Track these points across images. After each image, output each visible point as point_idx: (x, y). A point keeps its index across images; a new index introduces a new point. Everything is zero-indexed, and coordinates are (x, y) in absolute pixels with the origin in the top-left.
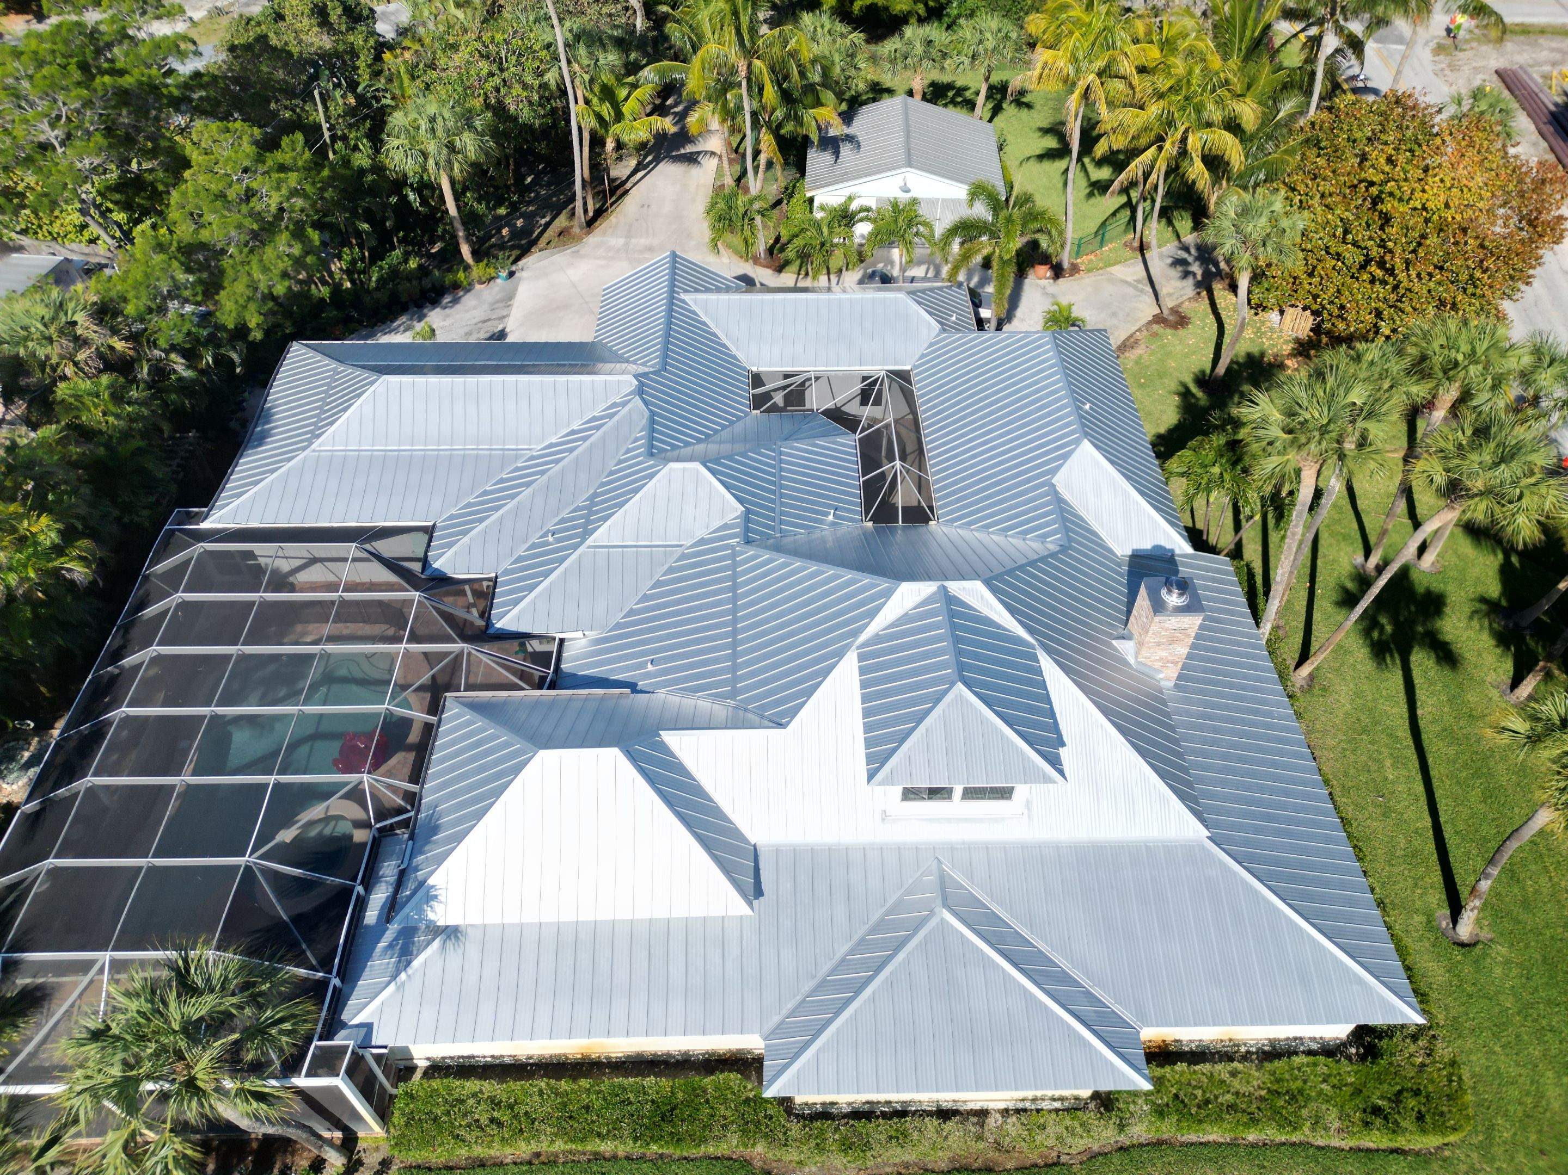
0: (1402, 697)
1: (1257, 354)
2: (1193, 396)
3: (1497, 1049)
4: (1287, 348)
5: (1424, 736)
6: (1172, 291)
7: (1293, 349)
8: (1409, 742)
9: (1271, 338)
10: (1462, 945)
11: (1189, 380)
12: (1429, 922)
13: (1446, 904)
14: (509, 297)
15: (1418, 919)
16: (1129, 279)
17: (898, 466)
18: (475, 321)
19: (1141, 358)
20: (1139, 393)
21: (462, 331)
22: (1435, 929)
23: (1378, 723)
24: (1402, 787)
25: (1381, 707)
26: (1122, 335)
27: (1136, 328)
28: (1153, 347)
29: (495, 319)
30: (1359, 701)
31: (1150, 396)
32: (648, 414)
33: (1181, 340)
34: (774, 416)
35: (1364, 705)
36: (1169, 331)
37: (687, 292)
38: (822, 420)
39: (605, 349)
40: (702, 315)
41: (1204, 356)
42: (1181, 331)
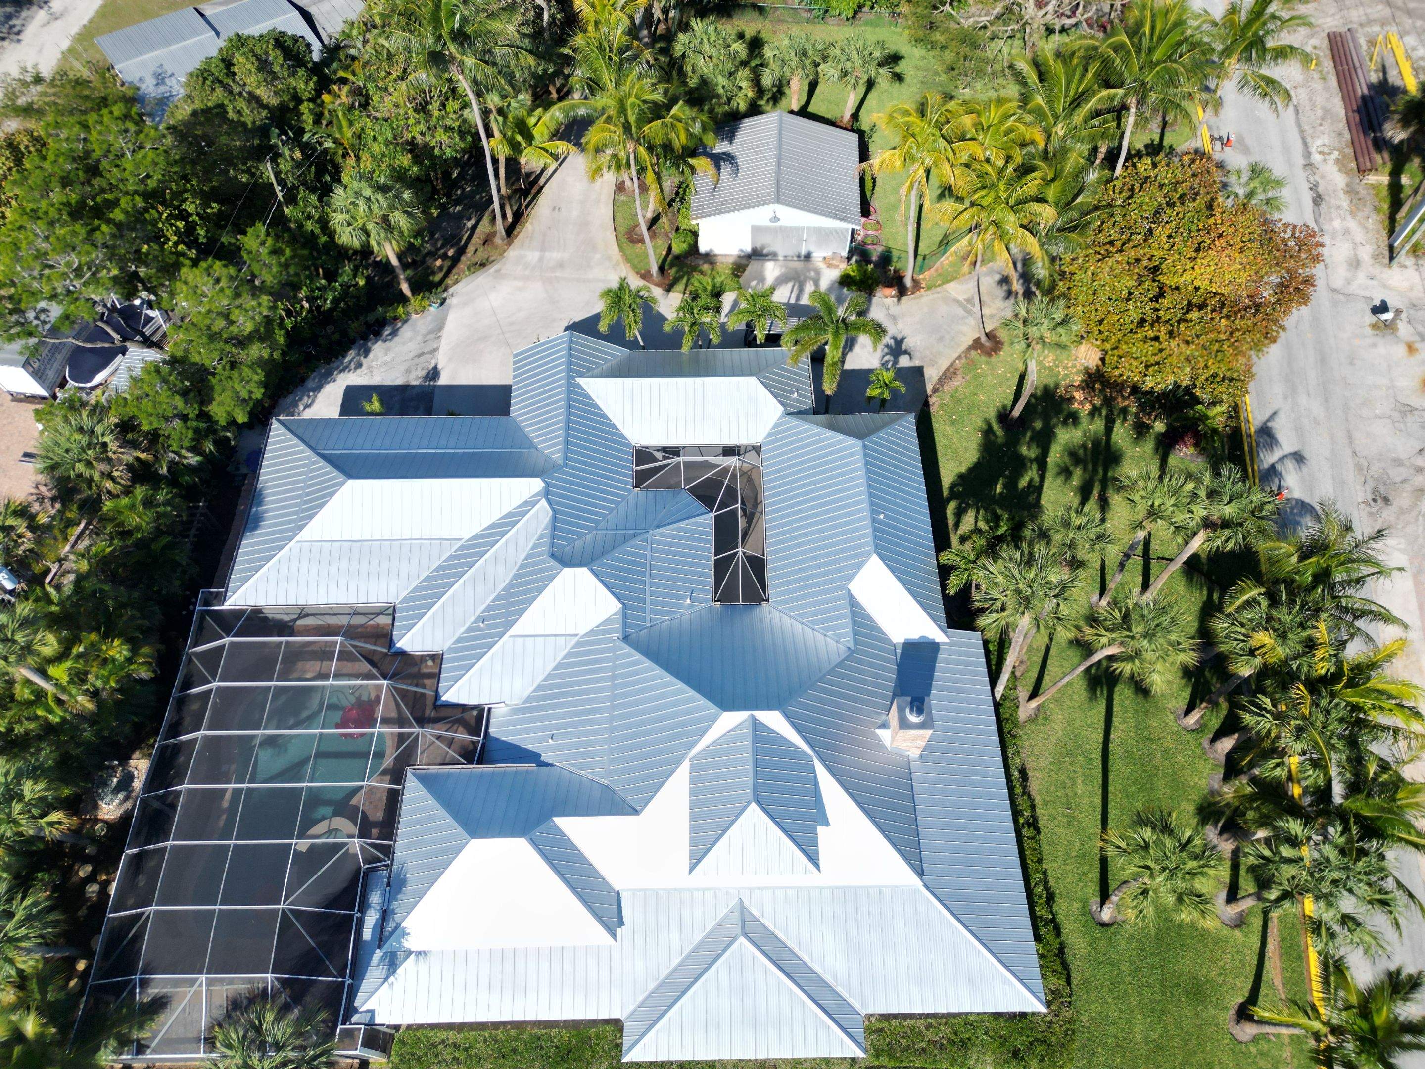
0: (1102, 725)
1: (1052, 385)
2: (994, 433)
3: (1110, 1000)
4: (1078, 379)
5: (1111, 757)
6: (994, 312)
7: (1083, 381)
8: (1099, 763)
9: (1066, 368)
10: (1103, 925)
11: (992, 414)
12: (1084, 907)
13: (1098, 894)
14: (440, 327)
15: (1077, 905)
16: (961, 298)
17: (740, 553)
18: (412, 355)
19: (956, 390)
20: (950, 430)
21: (403, 368)
22: (1086, 913)
23: (1080, 747)
24: (1086, 800)
25: (1084, 733)
26: (944, 364)
27: (957, 355)
28: (968, 378)
29: (428, 353)
30: (1069, 728)
31: (958, 433)
32: (550, 512)
33: (992, 369)
34: (651, 494)
35: (1072, 732)
36: (984, 358)
37: (582, 375)
38: (687, 499)
39: (518, 428)
40: (594, 398)
41: (1009, 387)
42: (994, 359)
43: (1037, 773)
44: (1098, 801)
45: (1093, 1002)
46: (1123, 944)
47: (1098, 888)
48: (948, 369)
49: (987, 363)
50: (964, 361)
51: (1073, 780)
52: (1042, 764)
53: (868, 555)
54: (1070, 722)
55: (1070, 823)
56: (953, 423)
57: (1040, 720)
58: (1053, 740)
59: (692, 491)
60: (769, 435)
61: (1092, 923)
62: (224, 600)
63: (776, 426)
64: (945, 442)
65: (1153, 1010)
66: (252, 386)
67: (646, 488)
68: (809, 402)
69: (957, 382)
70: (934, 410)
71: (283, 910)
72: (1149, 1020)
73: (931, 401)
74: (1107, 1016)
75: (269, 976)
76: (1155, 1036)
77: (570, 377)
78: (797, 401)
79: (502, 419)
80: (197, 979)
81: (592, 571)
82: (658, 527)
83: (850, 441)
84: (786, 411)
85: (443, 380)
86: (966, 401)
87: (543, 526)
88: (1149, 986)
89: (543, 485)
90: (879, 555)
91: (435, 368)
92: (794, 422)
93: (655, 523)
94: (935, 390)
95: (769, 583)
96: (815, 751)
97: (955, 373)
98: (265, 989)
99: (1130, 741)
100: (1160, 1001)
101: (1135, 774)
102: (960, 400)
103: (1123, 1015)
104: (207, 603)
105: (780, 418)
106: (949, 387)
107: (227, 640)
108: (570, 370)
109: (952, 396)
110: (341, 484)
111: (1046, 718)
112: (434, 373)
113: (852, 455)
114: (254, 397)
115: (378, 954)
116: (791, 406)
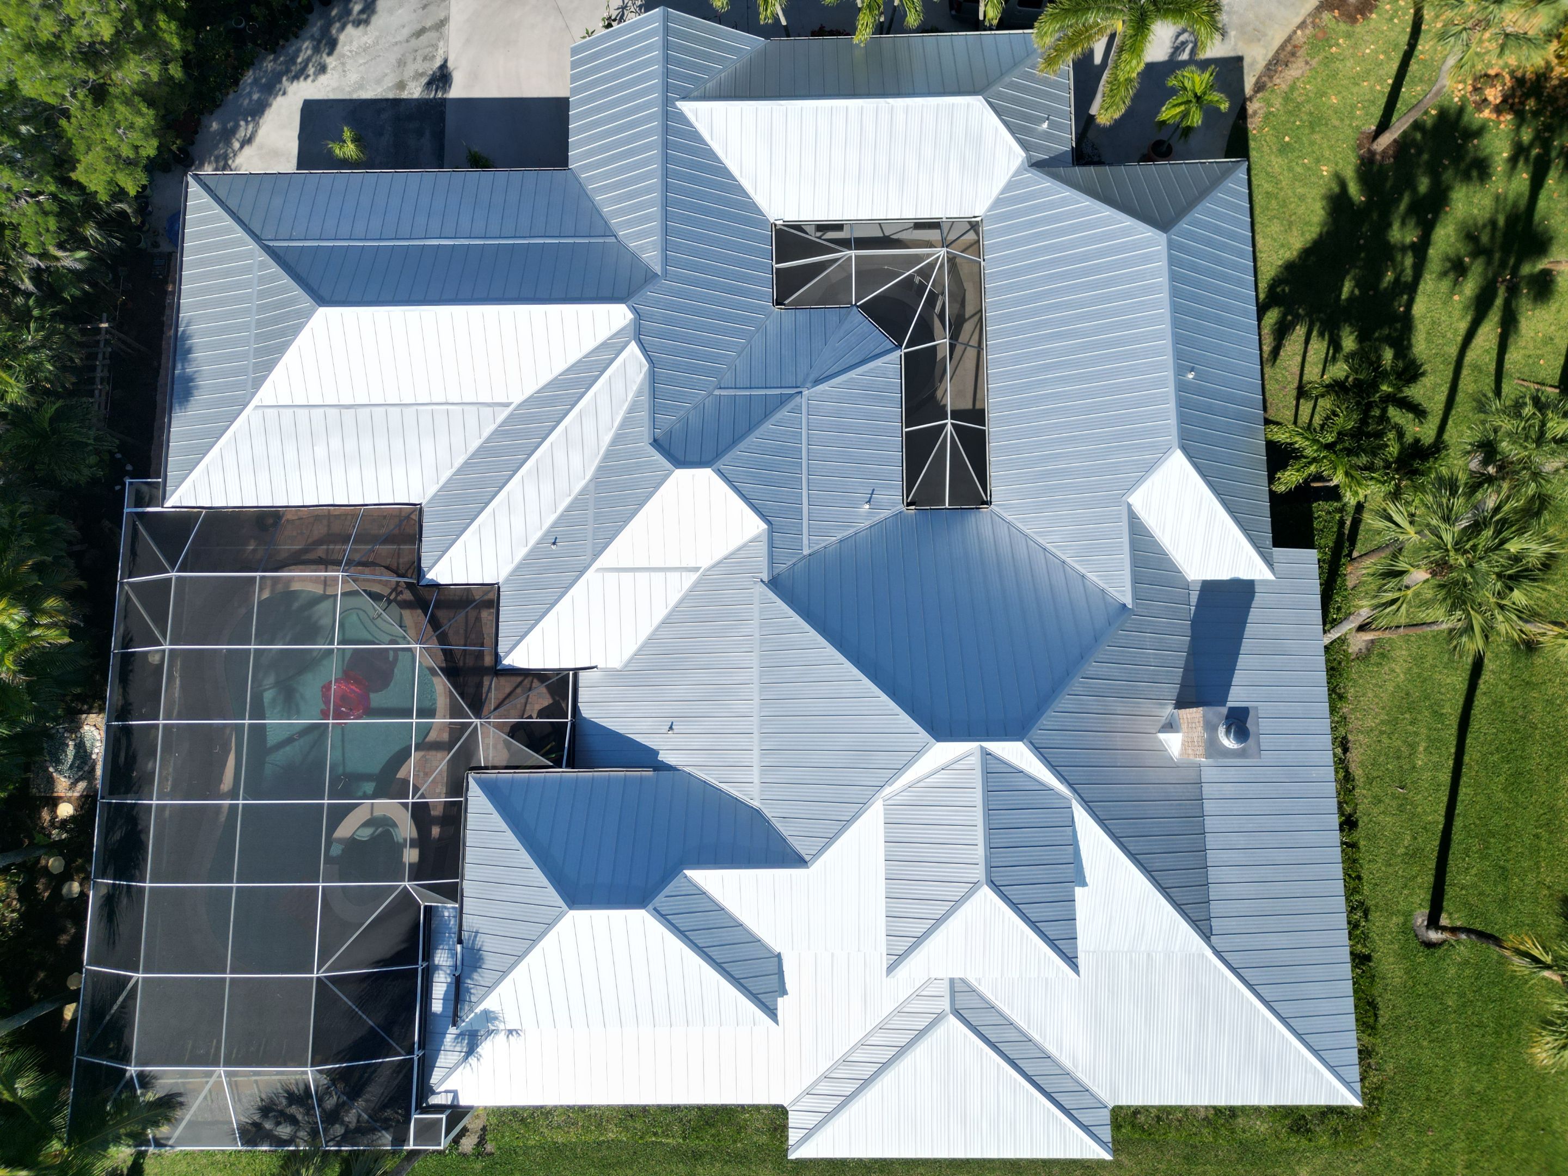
3: (1425, 1043)
10: (1429, 945)
12: (1406, 921)
15: (1396, 920)
17: (949, 427)
18: (406, 32)
19: (1293, 88)
20: (1277, 163)
21: (393, 57)
22: (1407, 929)
23: (1427, 698)
24: (1427, 775)
25: (1437, 676)
26: (1277, 38)
27: (1299, 20)
28: (1314, 63)
29: (431, 29)
30: (1415, 670)
31: (1290, 169)
32: (646, 365)
33: (1355, 46)
34: (802, 316)
35: (1419, 675)
36: (1343, 27)
37: (684, 98)
38: (861, 323)
39: (582, 194)
40: (707, 137)
41: (1381, 80)
42: (1359, 28)
43: (1361, 737)
44: (1445, 777)
45: (1402, 1046)
46: (1452, 971)
47: (1429, 897)
48: (1282, 47)
49: (1348, 36)
50: (1309, 31)
51: (1413, 747)
52: (1370, 723)
53: (1167, 451)
54: (1419, 660)
55: (1401, 809)
56: (1284, 149)
57: (1374, 659)
58: (1390, 687)
59: (870, 309)
60: (998, 203)
61: (1414, 944)
62: (164, 498)
63: (1009, 187)
64: (1267, 187)
65: (1482, 1056)
66: (135, 137)
67: (797, 305)
68: (1066, 140)
69: (1296, 71)
70: (1253, 125)
71: (318, 978)
72: (1474, 1068)
73: (1251, 107)
74: (1419, 1064)
75: (309, 1069)
76: (1479, 1088)
77: (667, 102)
78: (1047, 136)
79: (558, 175)
80: (212, 1072)
81: (720, 473)
82: (817, 382)
83: (1146, 232)
84: (1029, 158)
85: (456, 91)
86: (1308, 107)
87: (635, 388)
88: (1480, 1025)
89: (630, 316)
90: (1184, 449)
91: (444, 66)
92: (1046, 183)
93: (812, 377)
94: (1260, 87)
95: (994, 472)
96: (1075, 791)
97: (1293, 54)
98: (307, 1087)
99: (1501, 686)
100: (1492, 1044)
101: (1501, 736)
102: (1298, 106)
103: (1441, 1063)
104: (140, 501)
105: (1017, 173)
106: (1283, 80)
107: (174, 574)
108: (667, 88)
109: (1287, 99)
110: (308, 315)
111: (1383, 656)
112: (442, 77)
113: (1147, 259)
114: (143, 153)
115: (452, 1030)
116: (1037, 148)
